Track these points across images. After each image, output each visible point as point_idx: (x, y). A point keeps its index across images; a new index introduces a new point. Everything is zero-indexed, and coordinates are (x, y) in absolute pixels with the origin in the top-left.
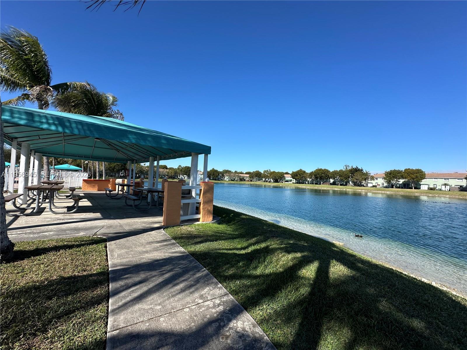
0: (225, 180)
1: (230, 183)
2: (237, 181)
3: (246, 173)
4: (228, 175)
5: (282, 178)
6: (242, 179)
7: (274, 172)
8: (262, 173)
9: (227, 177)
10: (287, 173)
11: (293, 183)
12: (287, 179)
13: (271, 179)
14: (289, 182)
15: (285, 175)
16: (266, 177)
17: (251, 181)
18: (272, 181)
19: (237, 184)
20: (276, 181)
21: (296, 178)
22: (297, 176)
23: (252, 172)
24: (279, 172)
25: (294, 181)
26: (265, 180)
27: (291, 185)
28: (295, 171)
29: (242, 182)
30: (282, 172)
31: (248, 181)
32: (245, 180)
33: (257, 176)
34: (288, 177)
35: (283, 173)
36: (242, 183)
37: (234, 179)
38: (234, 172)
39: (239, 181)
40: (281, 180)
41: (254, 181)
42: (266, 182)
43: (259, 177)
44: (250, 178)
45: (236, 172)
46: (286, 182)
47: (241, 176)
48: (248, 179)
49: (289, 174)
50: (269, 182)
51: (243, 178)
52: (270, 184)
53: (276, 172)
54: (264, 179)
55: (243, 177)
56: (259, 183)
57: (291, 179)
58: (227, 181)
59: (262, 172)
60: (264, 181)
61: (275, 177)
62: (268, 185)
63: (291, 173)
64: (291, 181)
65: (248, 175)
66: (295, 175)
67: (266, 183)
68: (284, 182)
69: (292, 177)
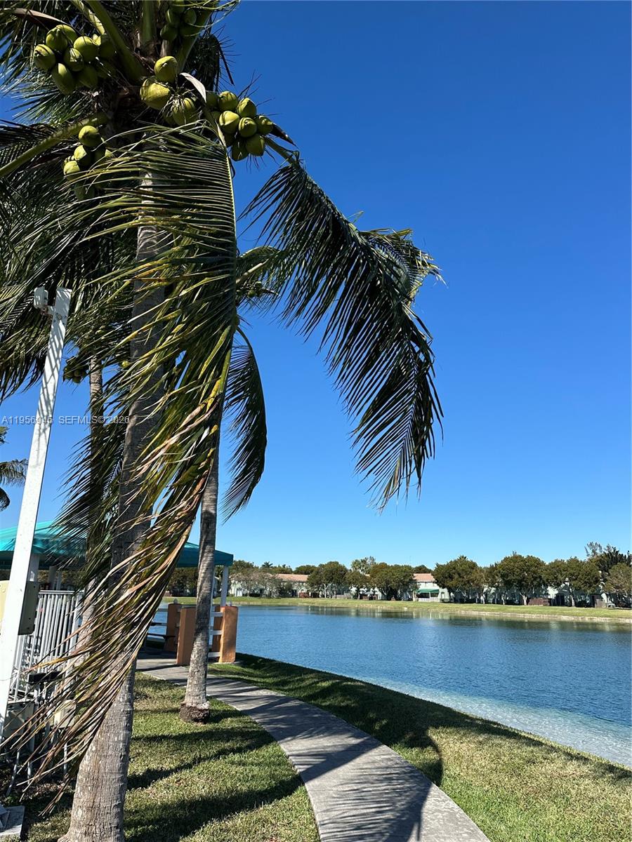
0: (233, 595)
1: (246, 603)
2: (269, 596)
3: (300, 571)
4: (243, 577)
5: (407, 585)
6: (287, 591)
7: (383, 566)
8: (346, 570)
9: (239, 585)
10: (422, 570)
11: (443, 601)
12: (423, 587)
13: (376, 589)
14: (431, 599)
15: (418, 577)
16: (359, 581)
17: (315, 595)
18: (379, 594)
19: (270, 606)
20: (390, 594)
21: (450, 583)
22: (451, 577)
23: (317, 566)
24: (397, 567)
25: (445, 594)
26: (358, 591)
27: (435, 608)
28: (443, 562)
29: (287, 601)
30: (406, 566)
31: (306, 595)
32: (294, 594)
33: (331, 580)
34: (426, 583)
35: (410, 568)
36: (287, 604)
37: (262, 590)
38: (260, 566)
39: (278, 597)
40: (405, 591)
41: (323, 596)
42: (361, 598)
43: (339, 583)
44: (312, 585)
45: (267, 566)
46: (420, 600)
47: (282, 581)
48: (305, 591)
49: (429, 571)
50: (371, 598)
51: (290, 588)
52: (371, 606)
53: (389, 567)
54: (354, 590)
55: (289, 582)
56: (338, 601)
57: (436, 587)
58: (239, 599)
59: (349, 567)
60: (355, 597)
61: (388, 582)
62: (367, 609)
63: (432, 567)
64: (435, 594)
65: (304, 578)
66: (445, 576)
67: (361, 601)
68: (414, 599)
69: (437, 582)
